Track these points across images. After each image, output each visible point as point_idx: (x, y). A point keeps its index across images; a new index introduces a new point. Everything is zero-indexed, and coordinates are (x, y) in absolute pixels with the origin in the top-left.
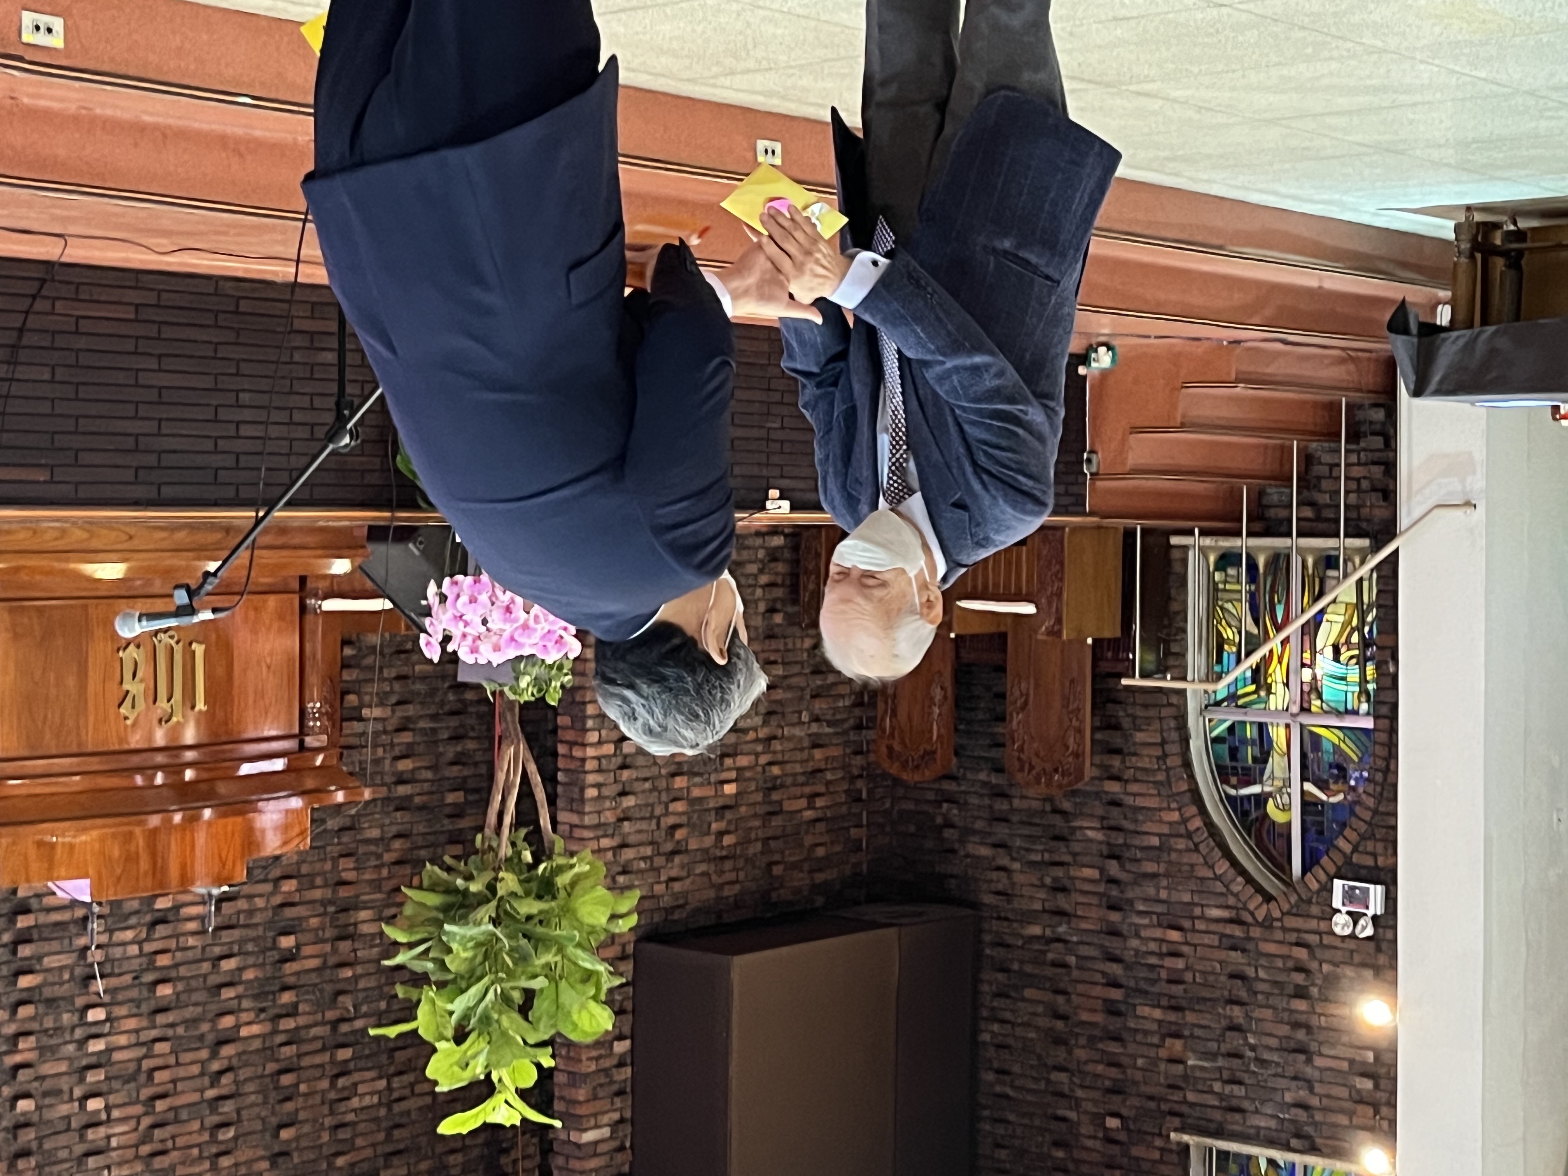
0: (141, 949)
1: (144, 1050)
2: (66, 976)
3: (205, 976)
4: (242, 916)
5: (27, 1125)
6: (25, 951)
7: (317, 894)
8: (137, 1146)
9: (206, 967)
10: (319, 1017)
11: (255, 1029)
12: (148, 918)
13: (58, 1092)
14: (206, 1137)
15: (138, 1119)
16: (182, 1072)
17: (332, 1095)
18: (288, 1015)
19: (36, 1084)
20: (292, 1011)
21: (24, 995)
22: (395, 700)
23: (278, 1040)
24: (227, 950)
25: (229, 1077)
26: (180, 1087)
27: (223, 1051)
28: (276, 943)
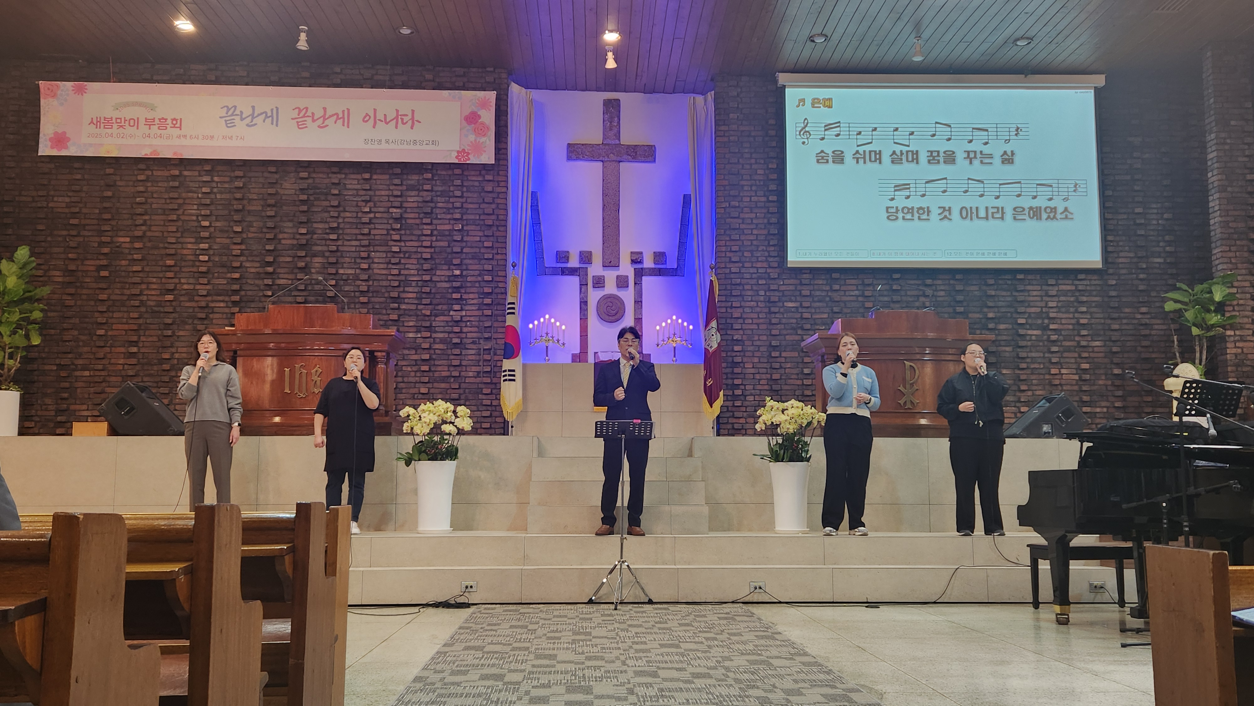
0: (180, 280)
1: (180, 240)
2: (216, 274)
3: (148, 265)
4: (127, 287)
5: (236, 221)
6: (236, 287)
7: (85, 291)
8: (184, 203)
9: (147, 269)
10: (86, 239)
11: (122, 240)
12: (176, 292)
13: (221, 231)
14: (149, 200)
15: (183, 214)
16: (160, 229)
17: (81, 205)
18: (104, 242)
20: (102, 244)
21: (236, 270)
22: (36, 373)
23: (110, 234)
24: (136, 274)
25: (137, 223)
26: (162, 223)
27: (140, 234)
28: (110, 274)
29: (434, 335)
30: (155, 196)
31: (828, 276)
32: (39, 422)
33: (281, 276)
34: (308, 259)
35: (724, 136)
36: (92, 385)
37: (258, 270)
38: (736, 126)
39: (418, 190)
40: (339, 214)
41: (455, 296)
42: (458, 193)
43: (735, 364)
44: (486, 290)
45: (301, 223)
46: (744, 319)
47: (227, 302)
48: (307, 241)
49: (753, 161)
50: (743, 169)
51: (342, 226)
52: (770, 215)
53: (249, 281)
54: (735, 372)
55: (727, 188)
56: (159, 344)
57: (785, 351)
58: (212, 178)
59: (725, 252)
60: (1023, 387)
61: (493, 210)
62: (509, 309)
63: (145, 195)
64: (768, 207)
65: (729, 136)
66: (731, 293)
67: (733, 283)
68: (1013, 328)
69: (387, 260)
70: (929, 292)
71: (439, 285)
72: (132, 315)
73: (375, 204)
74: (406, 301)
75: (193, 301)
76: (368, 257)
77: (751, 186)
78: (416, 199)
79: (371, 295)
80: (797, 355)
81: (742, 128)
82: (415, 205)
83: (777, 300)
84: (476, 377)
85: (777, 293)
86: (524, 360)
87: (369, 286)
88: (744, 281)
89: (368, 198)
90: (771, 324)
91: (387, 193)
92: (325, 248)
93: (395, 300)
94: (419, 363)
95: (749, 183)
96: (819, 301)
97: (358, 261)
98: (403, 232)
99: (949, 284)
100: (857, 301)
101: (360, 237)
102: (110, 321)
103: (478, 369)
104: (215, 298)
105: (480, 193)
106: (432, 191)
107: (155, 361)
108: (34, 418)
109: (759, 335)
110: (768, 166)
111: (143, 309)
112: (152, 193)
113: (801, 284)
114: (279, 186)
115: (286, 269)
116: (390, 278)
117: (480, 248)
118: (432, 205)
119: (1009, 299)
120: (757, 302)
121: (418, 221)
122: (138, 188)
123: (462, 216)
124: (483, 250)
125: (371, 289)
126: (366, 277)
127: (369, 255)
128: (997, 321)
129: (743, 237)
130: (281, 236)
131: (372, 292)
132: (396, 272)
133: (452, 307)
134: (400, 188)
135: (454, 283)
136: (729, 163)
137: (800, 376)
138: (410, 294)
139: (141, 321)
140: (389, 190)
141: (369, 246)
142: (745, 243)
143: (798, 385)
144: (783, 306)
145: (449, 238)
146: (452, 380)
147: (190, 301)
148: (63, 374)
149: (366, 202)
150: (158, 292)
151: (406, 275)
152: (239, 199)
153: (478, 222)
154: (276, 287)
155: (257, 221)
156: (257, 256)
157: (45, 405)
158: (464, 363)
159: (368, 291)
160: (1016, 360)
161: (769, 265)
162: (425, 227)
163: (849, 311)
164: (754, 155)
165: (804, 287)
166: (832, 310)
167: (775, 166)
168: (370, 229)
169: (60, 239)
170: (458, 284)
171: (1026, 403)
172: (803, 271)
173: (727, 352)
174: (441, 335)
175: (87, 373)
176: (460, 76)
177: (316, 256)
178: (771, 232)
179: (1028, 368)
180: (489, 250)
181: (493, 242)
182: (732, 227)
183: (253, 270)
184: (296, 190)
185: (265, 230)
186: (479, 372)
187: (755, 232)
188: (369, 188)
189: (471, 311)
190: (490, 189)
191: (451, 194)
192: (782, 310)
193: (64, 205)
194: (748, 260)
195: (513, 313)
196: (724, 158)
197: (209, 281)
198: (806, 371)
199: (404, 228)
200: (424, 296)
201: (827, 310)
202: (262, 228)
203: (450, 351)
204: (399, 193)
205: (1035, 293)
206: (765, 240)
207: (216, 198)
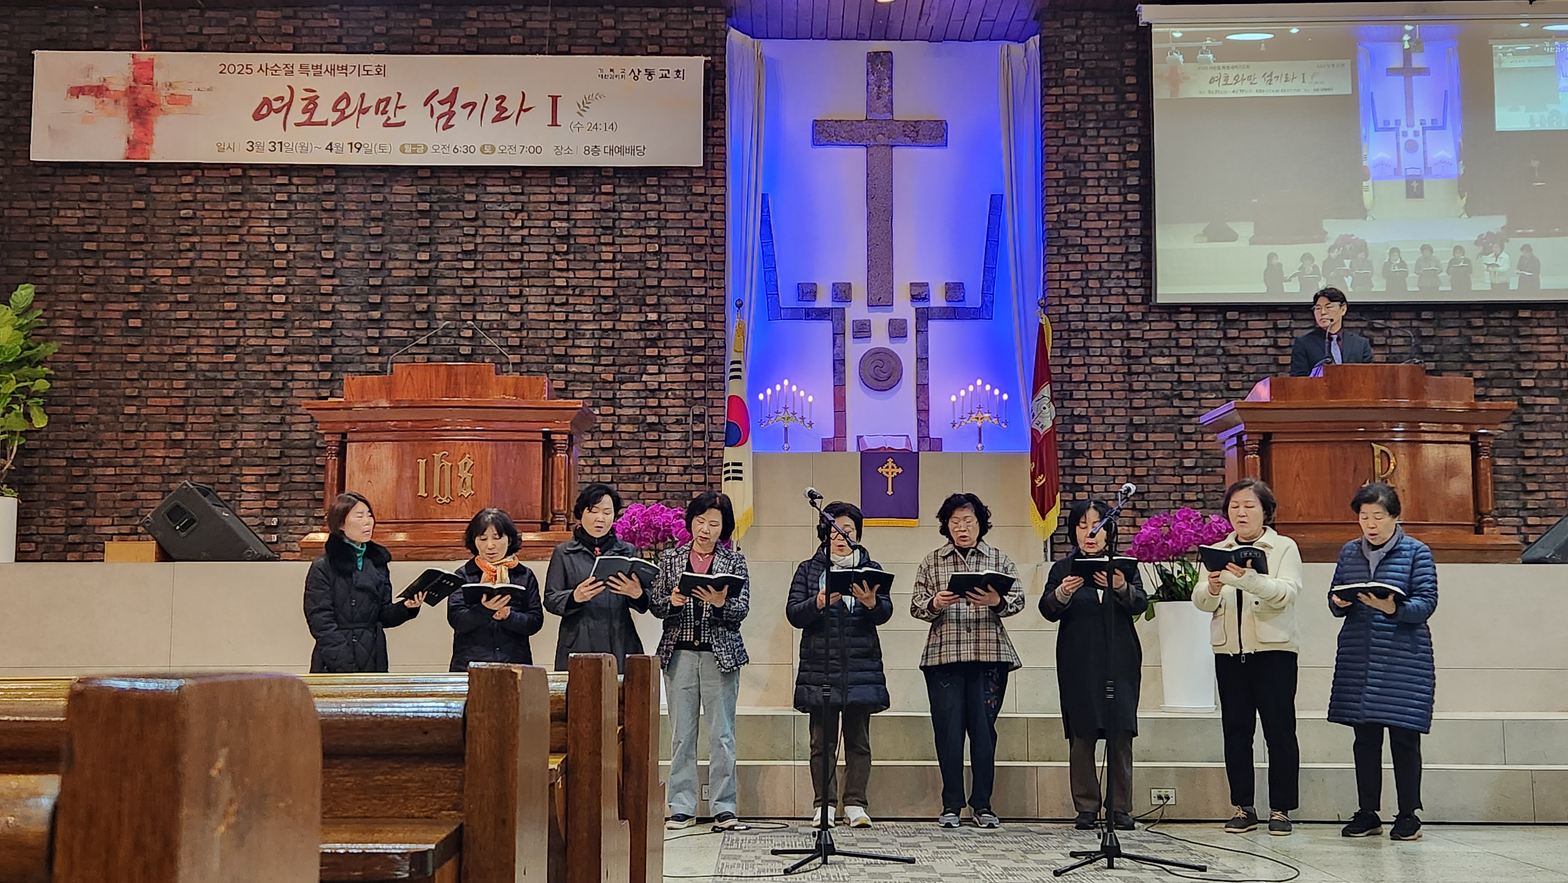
0: (244, 331)
1: (243, 272)
2: (297, 323)
3: (197, 310)
4: (168, 343)
5: (325, 243)
6: (326, 341)
7: (107, 349)
8: (250, 217)
9: (196, 316)
10: (109, 273)
11: (159, 272)
12: (238, 350)
13: (304, 258)
14: (198, 213)
15: (248, 233)
16: (216, 255)
17: (98, 222)
18: (134, 277)
19: (318, 265)
20: (130, 279)
21: (326, 316)
22: (37, 471)
23: (142, 264)
24: (181, 324)
25: (182, 248)
26: (218, 247)
27: (185, 263)
28: (143, 323)
29: (619, 411)
30: (207, 206)
31: (1220, 316)
32: (42, 543)
33: (392, 324)
34: (431, 298)
35: (1056, 103)
36: (118, 488)
37: (358, 315)
38: (1076, 87)
39: (594, 192)
40: (477, 231)
41: (649, 352)
42: (653, 197)
43: (1079, 453)
44: (696, 343)
45: (420, 244)
46: (1090, 383)
47: (312, 363)
48: (430, 271)
49: (1102, 141)
50: (1085, 153)
51: (479, 250)
52: (1129, 224)
53: (345, 332)
54: (1076, 464)
55: (1061, 182)
56: (214, 426)
57: (1153, 432)
58: (290, 180)
59: (1060, 280)
60: (1530, 487)
61: (706, 221)
62: (732, 370)
63: (193, 205)
64: (1126, 212)
65: (1064, 104)
66: (1069, 343)
67: (1072, 327)
68: (1514, 395)
69: (549, 299)
70: (1379, 340)
71: (625, 335)
72: (176, 384)
73: (529, 216)
74: (577, 360)
75: (264, 362)
76: (521, 295)
77: (1099, 179)
78: (590, 206)
79: (524, 351)
80: (1173, 439)
81: (1084, 91)
82: (589, 215)
83: (1141, 354)
84: (682, 475)
85: (1140, 344)
86: (753, 449)
87: (522, 339)
88: (1089, 325)
89: (519, 206)
90: (1131, 390)
91: (547, 198)
92: (457, 282)
93: (560, 359)
94: (597, 453)
95: (1096, 174)
96: (1206, 355)
97: (506, 300)
98: (571, 257)
99: (1411, 327)
100: (1266, 354)
101: (507, 265)
102: (144, 393)
103: (685, 462)
104: (295, 358)
105: (686, 196)
106: (614, 194)
107: (210, 452)
108: (34, 538)
109: (1114, 408)
110: (1125, 148)
111: (192, 376)
112: (204, 202)
113: (1178, 329)
114: (387, 190)
115: (400, 314)
116: (552, 325)
117: (686, 279)
118: (614, 215)
119: (1508, 349)
120: (1110, 357)
121: (593, 240)
122: (182, 195)
123: (659, 232)
124: (690, 283)
125: (524, 342)
126: (518, 325)
127: (521, 291)
128: (1487, 383)
129: (1086, 258)
130: (390, 265)
131: (526, 347)
132: (562, 316)
133: (645, 369)
134: (567, 190)
135: (648, 333)
136: (1064, 145)
137: (1177, 470)
138: (584, 349)
139: (188, 393)
140: (551, 193)
141: (521, 278)
142: (1090, 268)
143: (1175, 484)
144: (1151, 363)
145: (639, 264)
146: (646, 479)
147: (259, 363)
148: (76, 472)
149: (517, 212)
150: (213, 350)
151: (576, 321)
152: (329, 210)
153: (683, 239)
154: (385, 341)
155: (355, 243)
156: (355, 294)
157: (51, 518)
158: (664, 453)
159: (520, 346)
160: (1519, 444)
161: (1128, 300)
162: (604, 248)
163: (1252, 369)
164: (1102, 132)
165: (1183, 334)
166: (1227, 368)
167: (1135, 148)
168: (522, 253)
169: (70, 272)
170: (655, 334)
171: (1537, 512)
172: (1182, 309)
173: (1064, 434)
174: (630, 411)
175: (111, 471)
176: (654, 20)
177: (443, 295)
178: (1130, 250)
179: (1537, 457)
180: (700, 283)
181: (705, 270)
182: (1069, 243)
183: (350, 316)
184: (412, 195)
185: (367, 256)
186: (686, 467)
187: (1105, 249)
188: (520, 191)
189: (674, 374)
190: (700, 189)
191: (643, 198)
192: (1148, 369)
193: (75, 221)
194: (1094, 293)
195: (739, 377)
196: (1057, 137)
197: (286, 333)
198: (1188, 463)
199: (572, 250)
200: (603, 352)
201: (1220, 368)
202: (363, 253)
203: (643, 434)
204: (566, 199)
205: (1548, 340)
206: (1121, 262)
207: (296, 209)
